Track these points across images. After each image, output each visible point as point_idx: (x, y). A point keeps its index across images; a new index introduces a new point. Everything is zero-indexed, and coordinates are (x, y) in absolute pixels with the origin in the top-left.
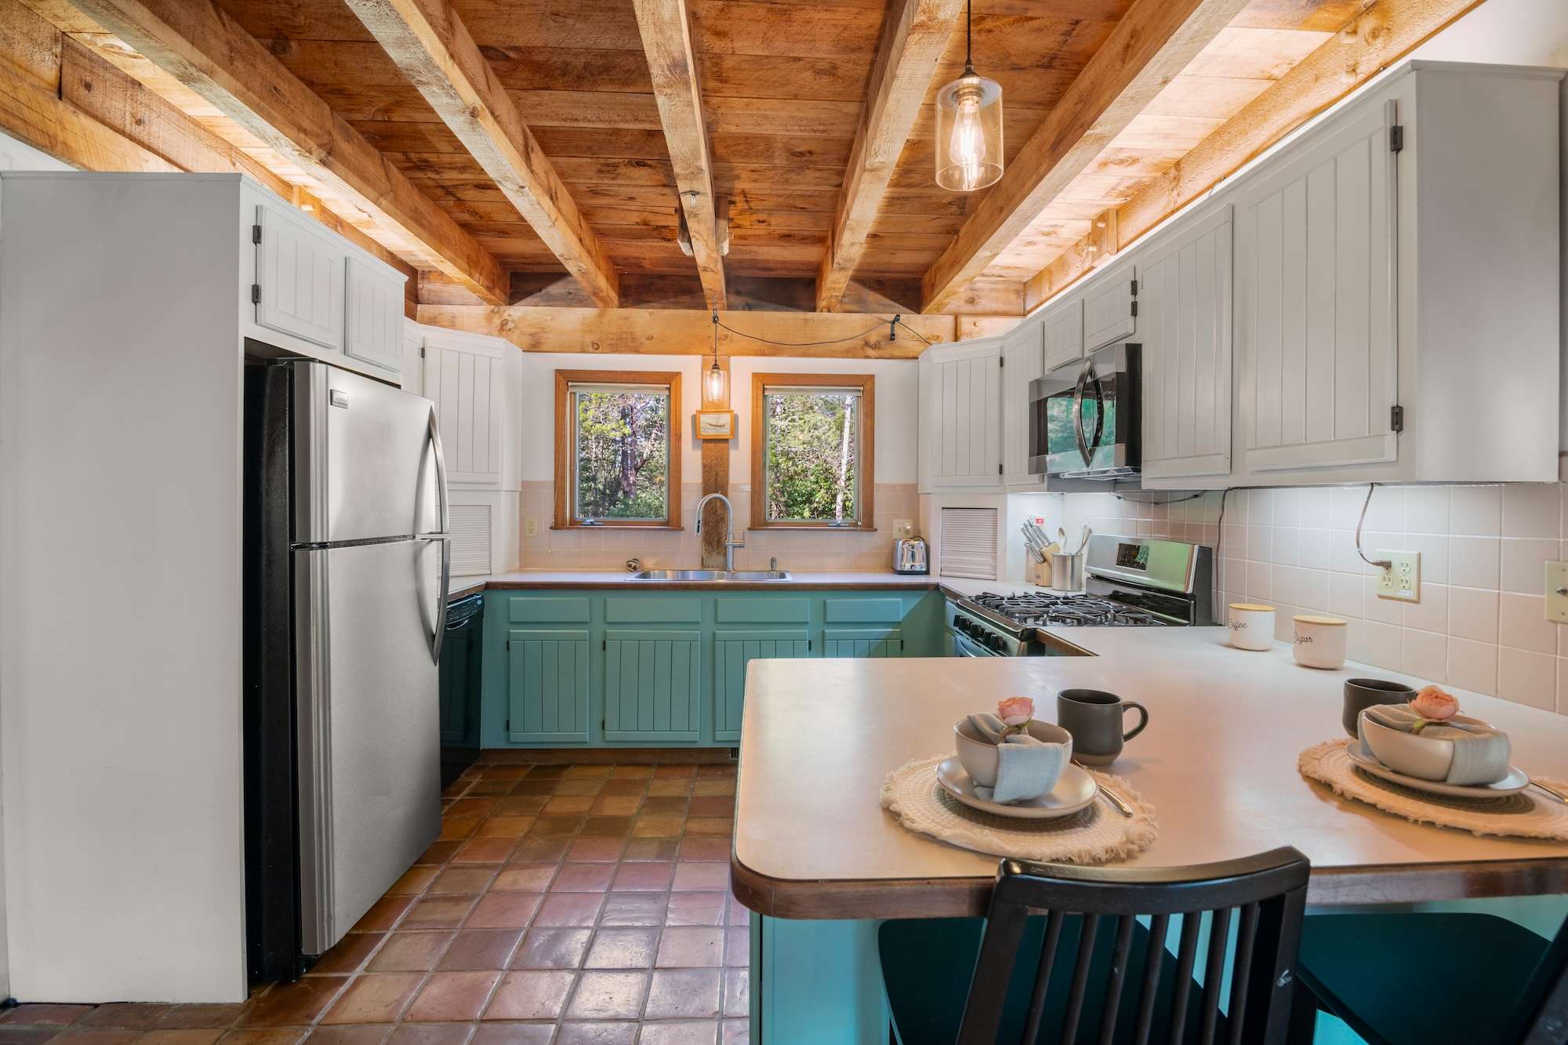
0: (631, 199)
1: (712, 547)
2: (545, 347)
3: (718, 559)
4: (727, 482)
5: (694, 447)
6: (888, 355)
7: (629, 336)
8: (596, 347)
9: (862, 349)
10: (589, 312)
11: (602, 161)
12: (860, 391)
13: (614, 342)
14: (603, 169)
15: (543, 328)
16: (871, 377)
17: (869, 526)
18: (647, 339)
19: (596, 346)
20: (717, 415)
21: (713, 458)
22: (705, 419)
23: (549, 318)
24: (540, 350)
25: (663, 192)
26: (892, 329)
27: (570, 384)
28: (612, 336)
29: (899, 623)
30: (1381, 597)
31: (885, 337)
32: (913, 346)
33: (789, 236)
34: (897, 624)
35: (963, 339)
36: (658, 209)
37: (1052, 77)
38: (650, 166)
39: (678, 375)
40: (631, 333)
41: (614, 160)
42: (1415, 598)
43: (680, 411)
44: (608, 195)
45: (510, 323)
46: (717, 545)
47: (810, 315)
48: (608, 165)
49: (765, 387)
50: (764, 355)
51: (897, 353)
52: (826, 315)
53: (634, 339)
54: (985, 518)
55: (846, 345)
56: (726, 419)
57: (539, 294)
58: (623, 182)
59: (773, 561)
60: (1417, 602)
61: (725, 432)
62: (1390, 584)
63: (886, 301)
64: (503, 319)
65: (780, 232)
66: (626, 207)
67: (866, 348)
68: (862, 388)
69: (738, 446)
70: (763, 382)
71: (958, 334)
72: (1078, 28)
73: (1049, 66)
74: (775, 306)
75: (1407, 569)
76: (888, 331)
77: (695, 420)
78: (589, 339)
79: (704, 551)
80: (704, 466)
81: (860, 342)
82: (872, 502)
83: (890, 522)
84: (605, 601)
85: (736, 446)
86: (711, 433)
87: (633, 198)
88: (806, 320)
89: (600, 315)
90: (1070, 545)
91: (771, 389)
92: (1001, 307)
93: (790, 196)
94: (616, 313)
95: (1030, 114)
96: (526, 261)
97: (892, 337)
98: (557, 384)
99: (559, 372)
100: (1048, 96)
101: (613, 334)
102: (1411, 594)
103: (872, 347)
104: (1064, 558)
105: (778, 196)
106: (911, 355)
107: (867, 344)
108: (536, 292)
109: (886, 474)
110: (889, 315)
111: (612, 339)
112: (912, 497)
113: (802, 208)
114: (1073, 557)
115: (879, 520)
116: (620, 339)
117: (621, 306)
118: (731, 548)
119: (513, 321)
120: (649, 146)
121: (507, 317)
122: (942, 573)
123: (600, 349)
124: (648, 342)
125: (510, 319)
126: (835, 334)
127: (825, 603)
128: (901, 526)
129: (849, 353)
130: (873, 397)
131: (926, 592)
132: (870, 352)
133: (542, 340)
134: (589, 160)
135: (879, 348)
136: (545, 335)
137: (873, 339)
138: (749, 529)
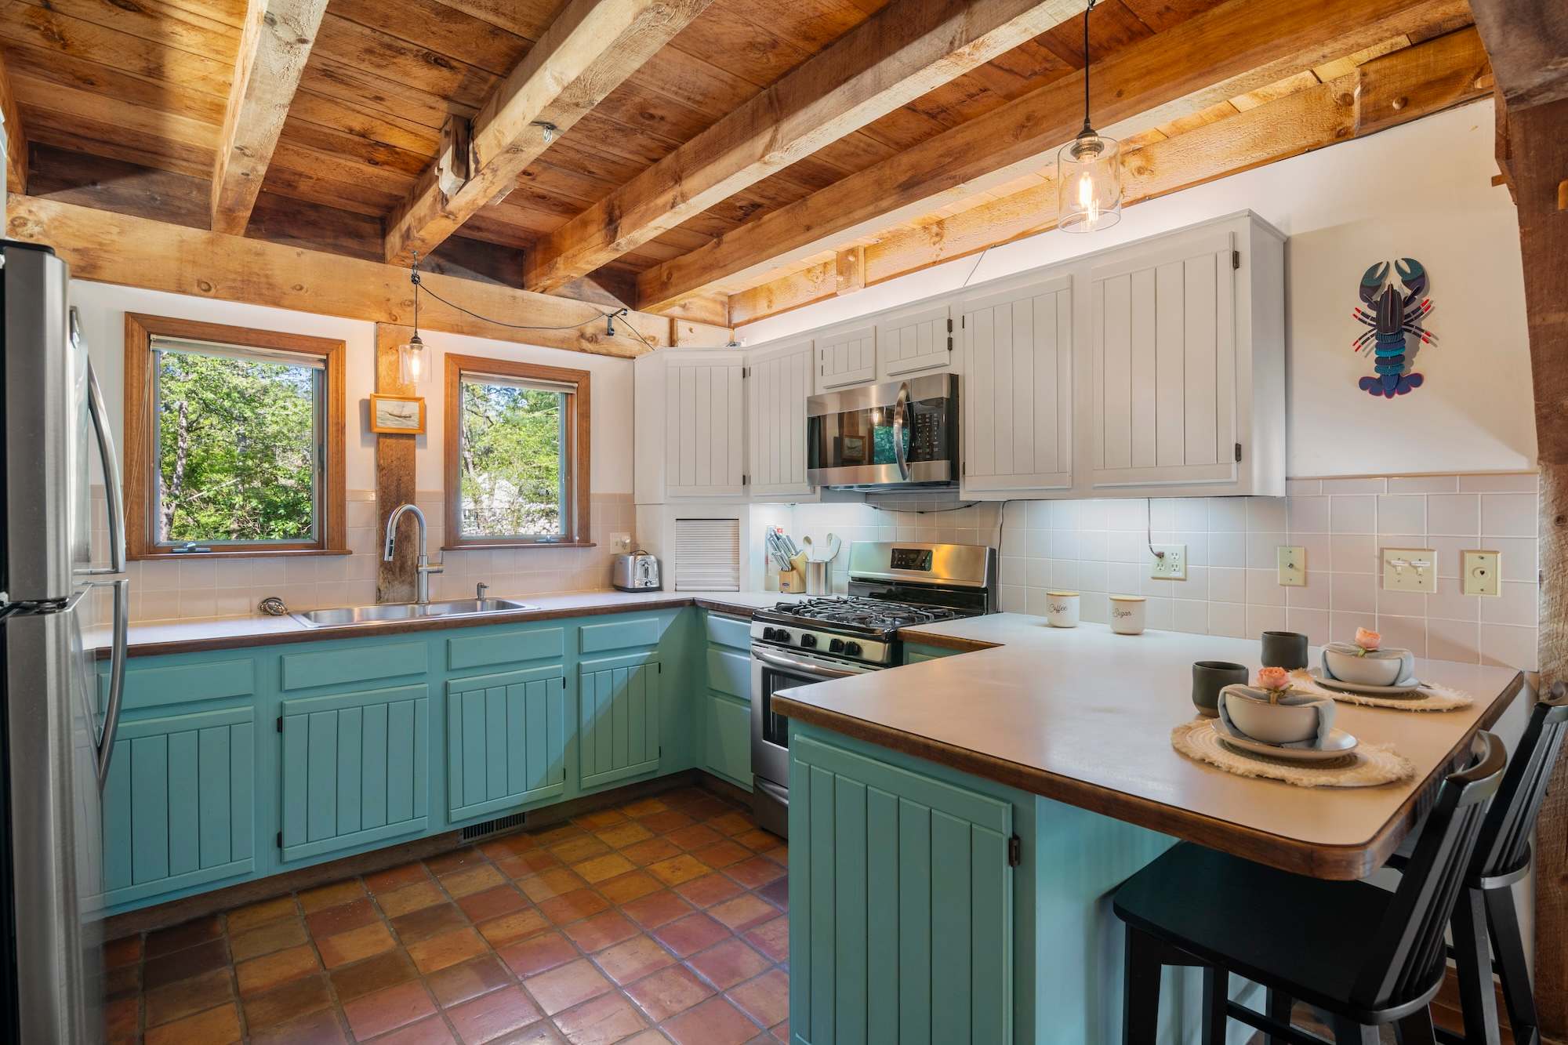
0: (379, 99)
1: (394, 574)
2: (106, 275)
3: (403, 590)
4: (414, 489)
5: (364, 442)
6: (605, 351)
7: (263, 280)
8: (206, 288)
9: (577, 340)
10: (193, 235)
11: (386, 39)
12: (573, 387)
13: (238, 284)
14: (378, 49)
15: (101, 244)
16: (587, 374)
17: (586, 542)
18: (294, 288)
19: (204, 286)
20: (401, 403)
21: (394, 458)
22: (383, 407)
23: (115, 230)
24: (96, 277)
25: (433, 105)
26: (609, 322)
27: (153, 337)
28: (233, 276)
29: (655, 645)
30: (1154, 578)
31: (602, 330)
32: (630, 345)
33: (543, 197)
34: (653, 646)
35: (680, 344)
36: (399, 122)
37: (926, 125)
38: (452, 68)
39: (340, 344)
40: (267, 276)
41: (405, 45)
42: (1183, 577)
43: (344, 394)
44: (347, 84)
45: (30, 225)
46: (400, 571)
47: (519, 292)
48: (389, 47)
49: (462, 372)
50: (461, 332)
51: (614, 350)
52: (537, 295)
53: (271, 286)
54: (726, 529)
55: (561, 333)
56: (412, 408)
57: (91, 188)
58: (391, 76)
59: (481, 587)
60: (1185, 580)
61: (412, 425)
62: (1163, 568)
63: (602, 291)
64: (15, 215)
65: (539, 190)
66: (358, 107)
67: (584, 341)
68: (576, 385)
69: (426, 444)
70: (461, 367)
71: (675, 337)
72: (984, 94)
73: (933, 116)
74: (474, 274)
75: (1177, 557)
76: (605, 325)
77: (367, 407)
78: (191, 274)
79: (381, 581)
80: (380, 468)
81: (574, 333)
82: (588, 513)
83: (609, 538)
84: (281, 660)
85: (424, 445)
86: (392, 425)
87: (381, 99)
88: (514, 298)
89: (211, 242)
90: (818, 553)
91: (467, 376)
92: (710, 318)
93: (591, 155)
94: (239, 243)
95: (883, 149)
96: (90, 134)
97: (610, 332)
98: (128, 334)
99: (131, 317)
100: (910, 139)
101: (236, 273)
102: (1180, 575)
103: (588, 340)
104: (819, 565)
105: (578, 151)
106: (628, 354)
107: (582, 336)
108: (86, 185)
109: (604, 481)
110: (605, 307)
111: (234, 280)
112: (627, 506)
113: (589, 172)
114: (826, 563)
115: (595, 535)
116: (246, 282)
117: (248, 234)
118: (425, 574)
119: (38, 223)
120: (477, 46)
121: (25, 215)
122: (678, 588)
123: (213, 290)
124: (294, 292)
125: (30, 218)
126: (547, 320)
127: (580, 630)
128: (619, 539)
129: (563, 344)
130: (588, 395)
131: (681, 608)
132: (585, 344)
133: (100, 263)
134: (367, 31)
135: (596, 342)
136: (106, 255)
137: (589, 330)
138: (443, 549)
